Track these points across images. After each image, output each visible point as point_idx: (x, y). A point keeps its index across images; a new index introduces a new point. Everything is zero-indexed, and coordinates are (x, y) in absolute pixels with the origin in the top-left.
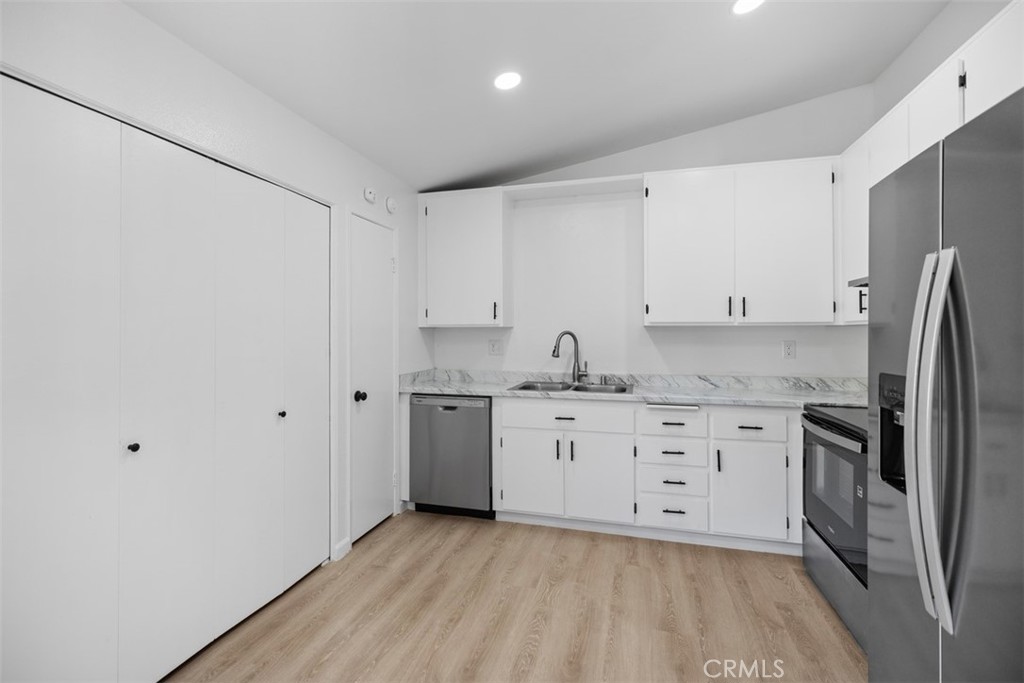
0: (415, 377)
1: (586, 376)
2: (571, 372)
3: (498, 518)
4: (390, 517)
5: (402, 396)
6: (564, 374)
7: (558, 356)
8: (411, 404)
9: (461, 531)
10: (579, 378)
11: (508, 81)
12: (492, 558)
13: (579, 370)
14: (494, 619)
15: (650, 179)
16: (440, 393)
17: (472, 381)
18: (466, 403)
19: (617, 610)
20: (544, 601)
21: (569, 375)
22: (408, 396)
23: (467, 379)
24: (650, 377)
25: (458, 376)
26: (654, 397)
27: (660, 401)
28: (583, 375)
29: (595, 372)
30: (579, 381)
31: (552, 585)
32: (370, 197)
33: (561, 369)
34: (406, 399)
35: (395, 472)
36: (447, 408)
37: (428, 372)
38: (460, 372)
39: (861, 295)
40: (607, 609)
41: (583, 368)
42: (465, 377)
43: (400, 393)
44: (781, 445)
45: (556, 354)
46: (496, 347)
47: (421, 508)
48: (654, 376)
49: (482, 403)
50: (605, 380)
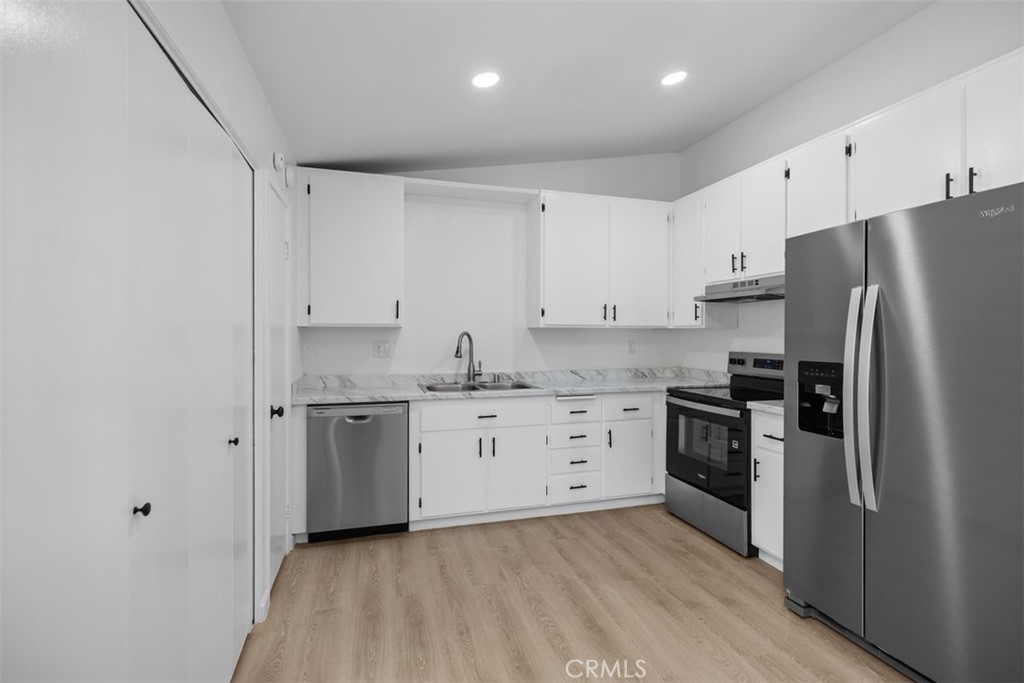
1: (480, 375)
3: (412, 528)
5: (295, 409)
6: (457, 375)
8: (308, 418)
9: (384, 549)
10: (474, 377)
11: (486, 80)
12: (442, 567)
14: (498, 618)
15: (548, 196)
16: (347, 401)
17: (354, 386)
18: (380, 411)
19: (584, 576)
20: (525, 588)
21: (462, 375)
22: (303, 408)
23: (348, 384)
24: (533, 373)
25: (336, 382)
26: (564, 390)
27: (568, 393)
28: (477, 375)
29: (488, 371)
30: (474, 381)
31: (518, 574)
33: (454, 369)
34: (300, 412)
35: (288, 501)
36: (357, 418)
37: (303, 379)
38: (339, 377)
39: (696, 307)
40: (577, 578)
42: (345, 382)
43: (292, 406)
44: (648, 421)
45: (459, 355)
46: (382, 349)
48: (537, 372)
49: (401, 408)
50: (497, 378)
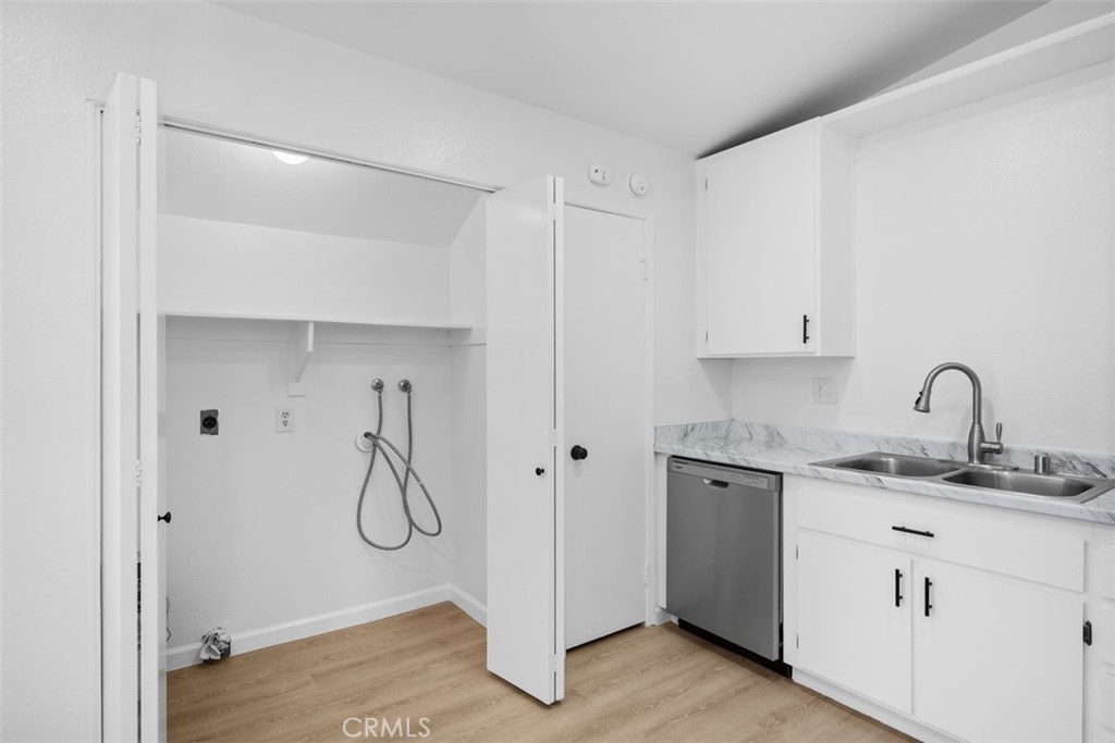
0: (685, 433)
2: (966, 441)
3: (796, 677)
4: (639, 626)
5: (660, 458)
7: (927, 410)
8: (669, 470)
10: (985, 454)
13: (982, 438)
16: (706, 459)
17: (783, 443)
18: (741, 479)
22: (666, 458)
23: (777, 438)
25: (762, 435)
28: (991, 451)
30: (982, 460)
32: (598, 177)
34: (664, 462)
35: (647, 564)
36: (716, 483)
37: (716, 426)
38: (767, 427)
41: (991, 436)
42: (774, 436)
43: (656, 453)
45: (922, 404)
46: (825, 390)
47: (685, 627)
49: (765, 481)
